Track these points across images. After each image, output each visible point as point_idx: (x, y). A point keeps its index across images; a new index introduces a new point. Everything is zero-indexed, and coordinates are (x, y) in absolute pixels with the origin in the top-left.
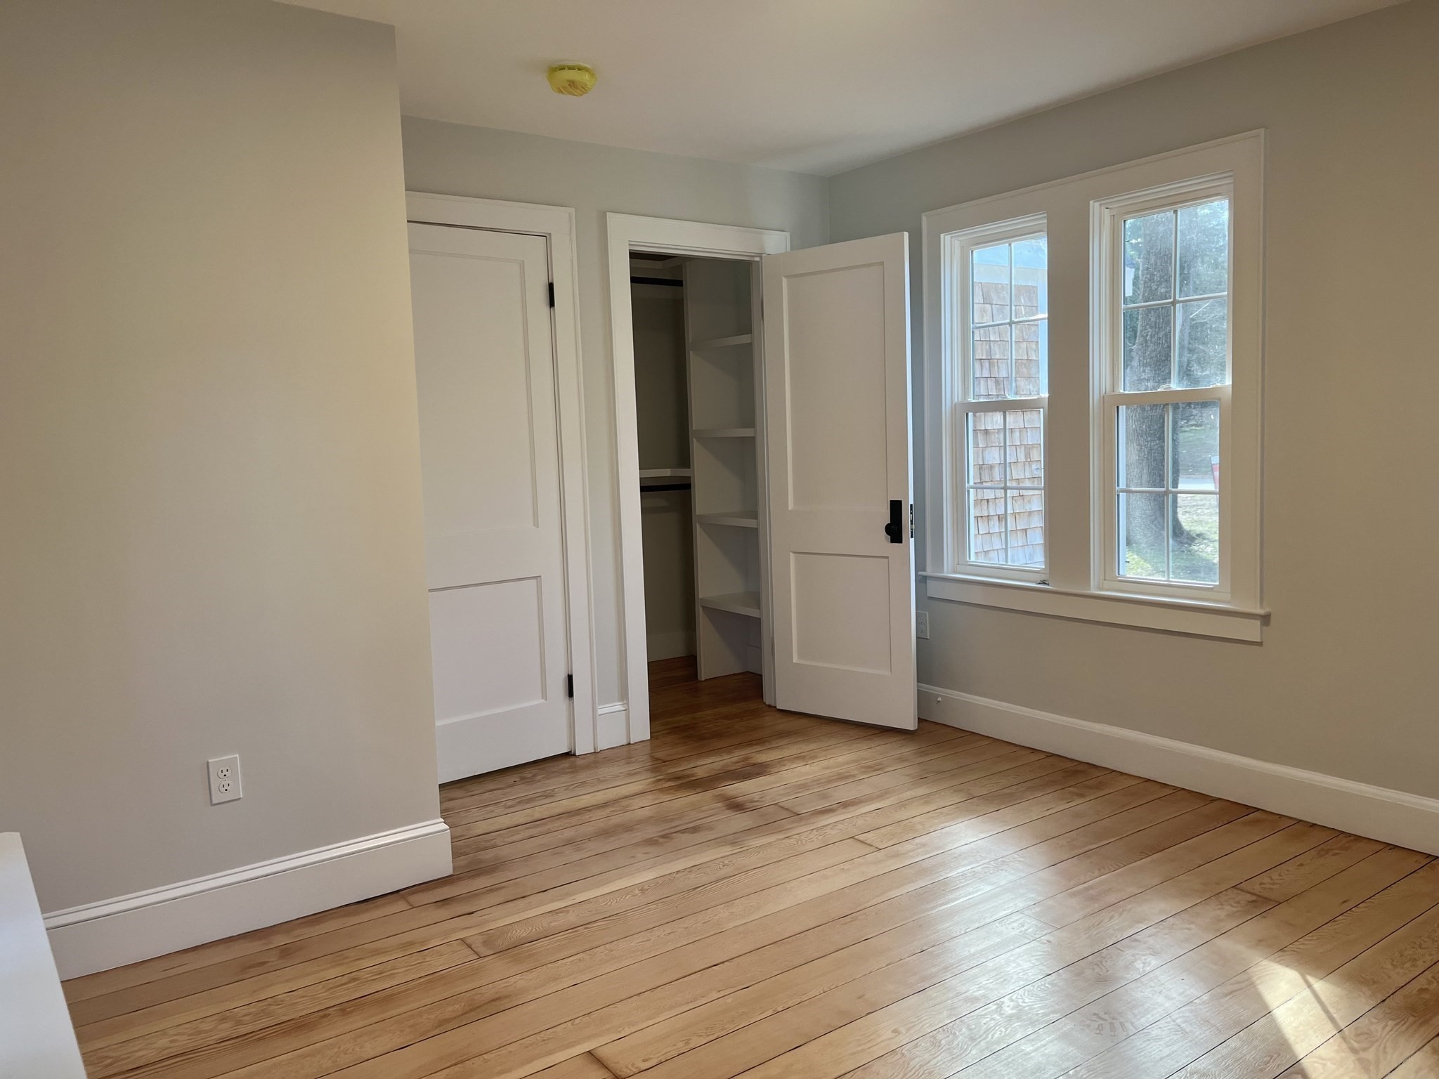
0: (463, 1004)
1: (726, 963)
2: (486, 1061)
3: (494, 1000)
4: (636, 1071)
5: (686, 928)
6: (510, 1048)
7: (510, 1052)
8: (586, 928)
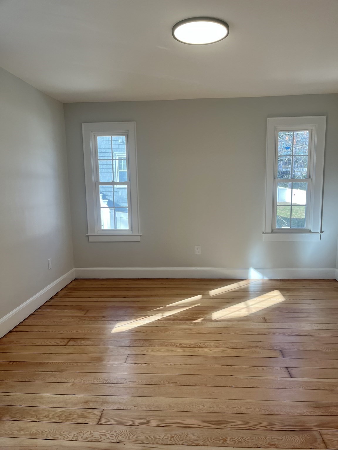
0: (330, 410)
1: (229, 386)
2: (324, 387)
3: (317, 407)
4: (281, 368)
5: (227, 407)
6: (315, 388)
7: (315, 387)
8: (266, 427)
